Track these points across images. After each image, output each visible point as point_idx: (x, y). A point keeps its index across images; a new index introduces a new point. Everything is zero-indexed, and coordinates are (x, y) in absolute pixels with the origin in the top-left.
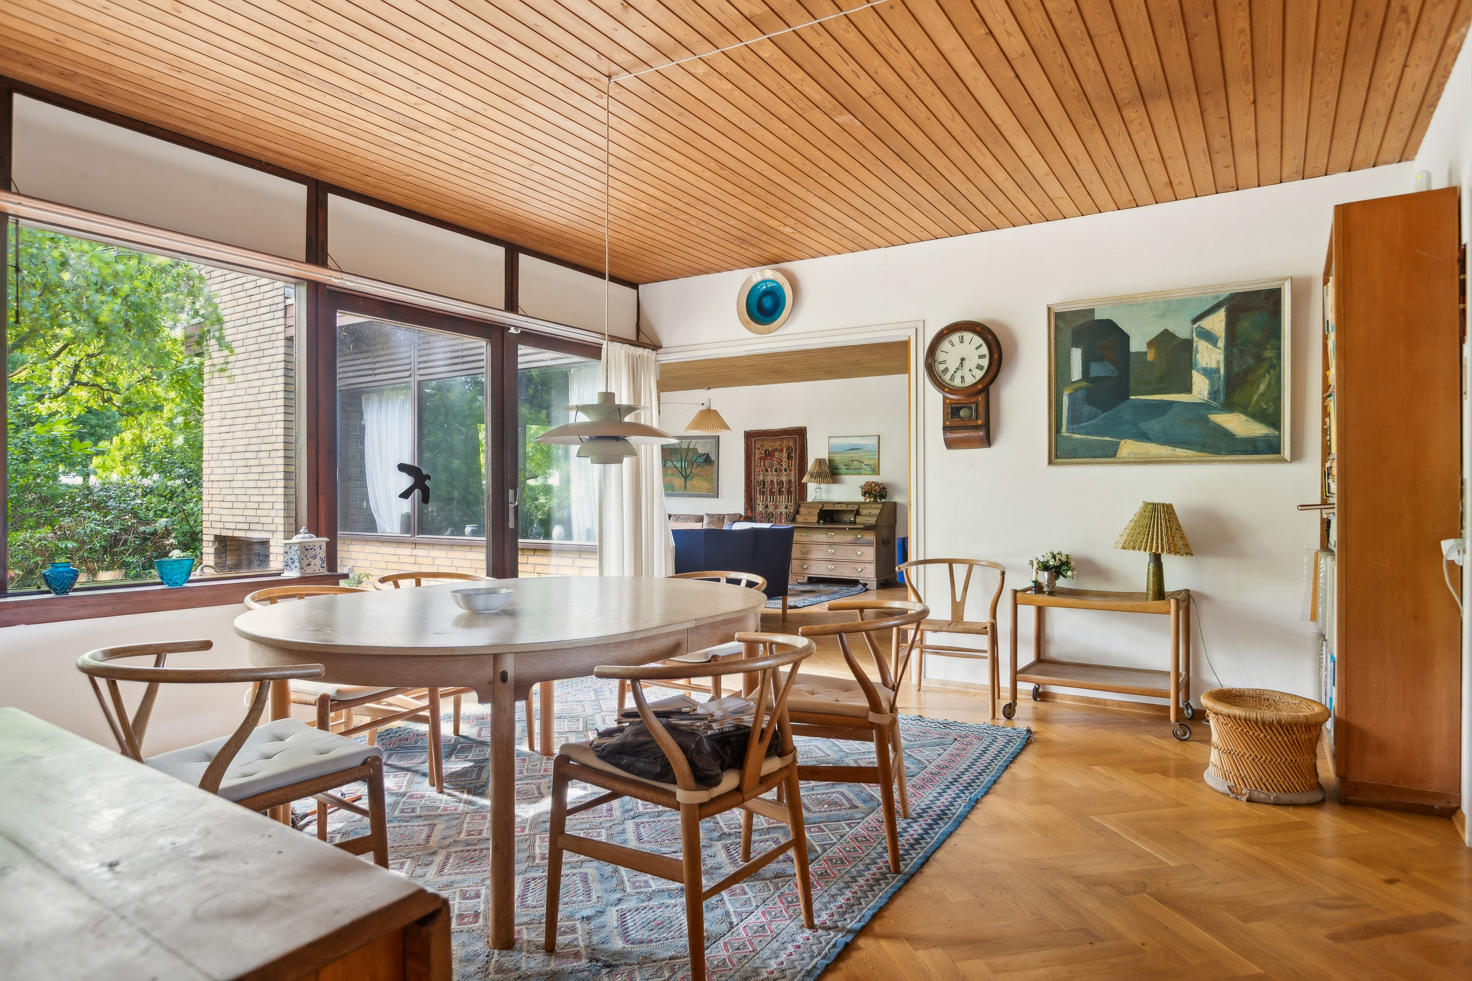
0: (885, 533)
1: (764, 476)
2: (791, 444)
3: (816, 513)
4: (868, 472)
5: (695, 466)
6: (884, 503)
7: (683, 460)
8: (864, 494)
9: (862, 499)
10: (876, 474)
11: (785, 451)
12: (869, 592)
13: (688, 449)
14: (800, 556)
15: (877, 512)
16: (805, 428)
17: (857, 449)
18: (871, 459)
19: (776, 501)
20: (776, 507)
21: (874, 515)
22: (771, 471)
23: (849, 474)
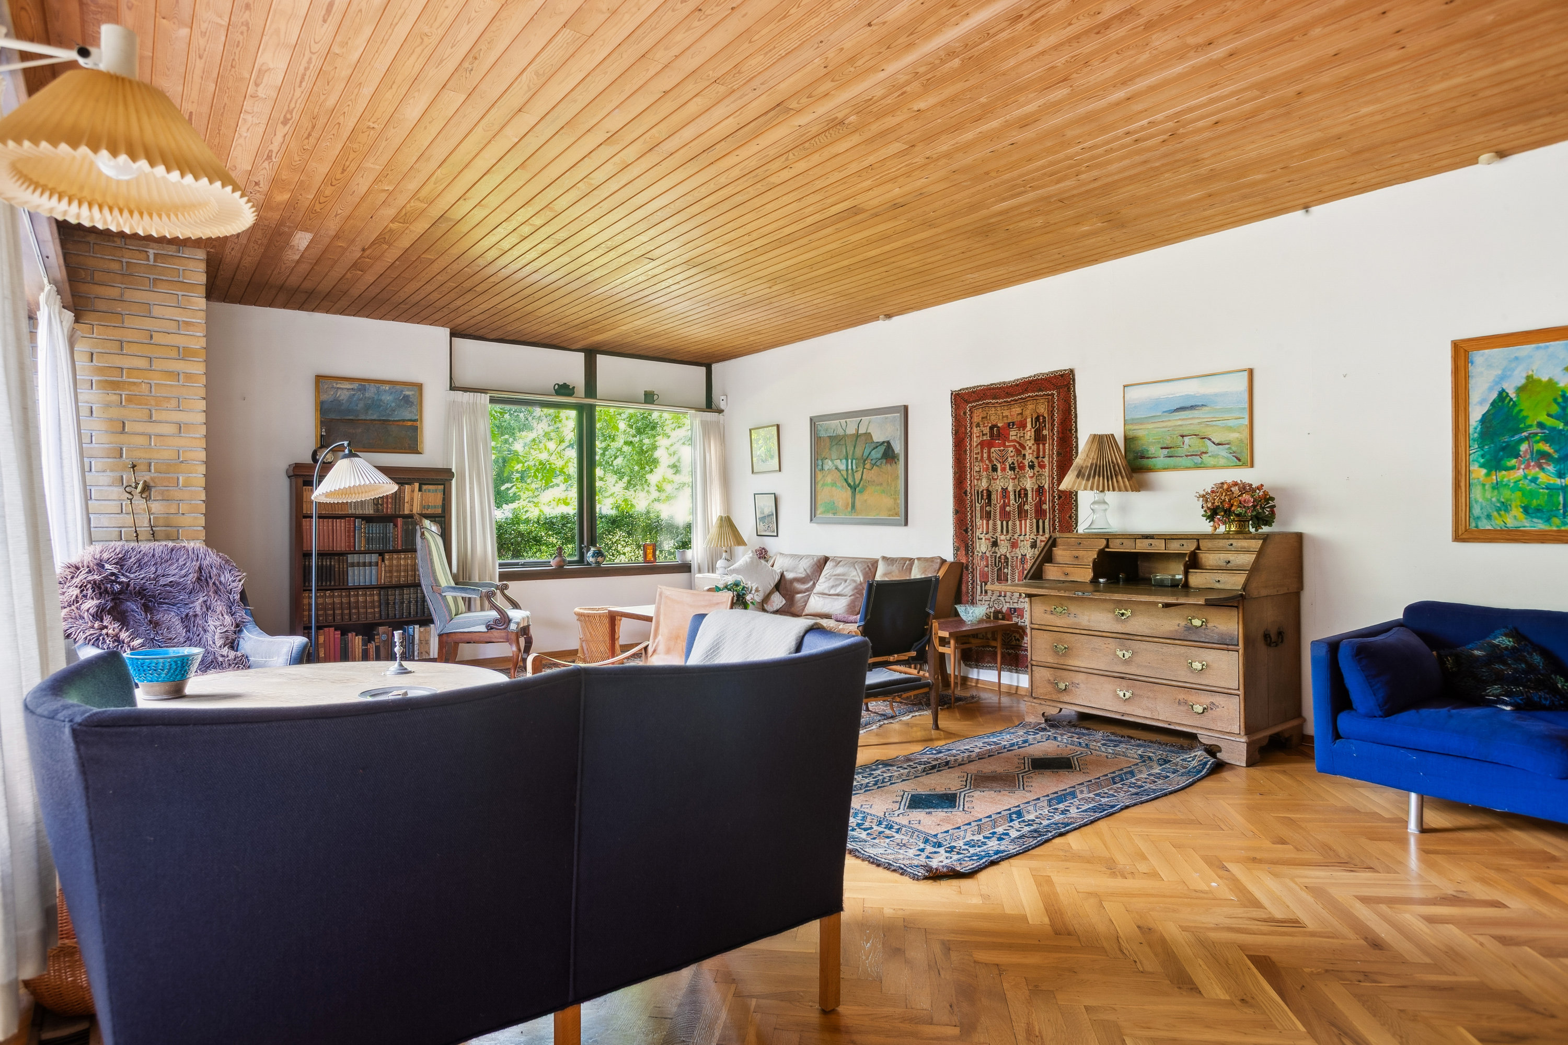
0: (1269, 616)
1: (990, 479)
2: (1042, 409)
3: (1091, 560)
4: (1222, 462)
5: (868, 466)
6: (1266, 538)
7: (850, 456)
8: (1212, 514)
9: (1206, 527)
10: (1244, 465)
11: (1029, 426)
12: (1226, 775)
13: (857, 436)
14: (1050, 659)
15: (1248, 559)
16: (1072, 371)
17: (1192, 408)
18: (1230, 429)
19: (1014, 532)
20: (1014, 545)
21: (1238, 569)
22: (1003, 469)
23: (1175, 468)
